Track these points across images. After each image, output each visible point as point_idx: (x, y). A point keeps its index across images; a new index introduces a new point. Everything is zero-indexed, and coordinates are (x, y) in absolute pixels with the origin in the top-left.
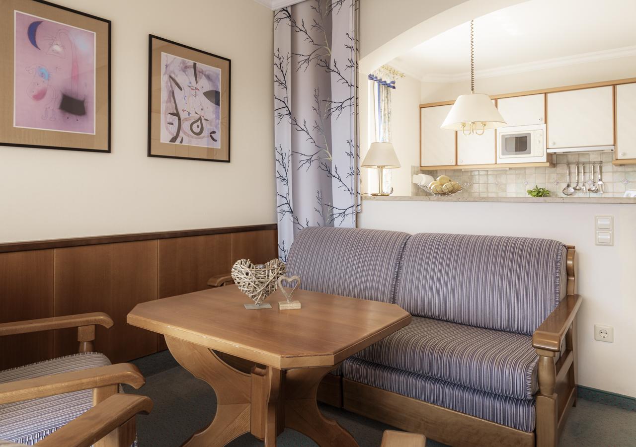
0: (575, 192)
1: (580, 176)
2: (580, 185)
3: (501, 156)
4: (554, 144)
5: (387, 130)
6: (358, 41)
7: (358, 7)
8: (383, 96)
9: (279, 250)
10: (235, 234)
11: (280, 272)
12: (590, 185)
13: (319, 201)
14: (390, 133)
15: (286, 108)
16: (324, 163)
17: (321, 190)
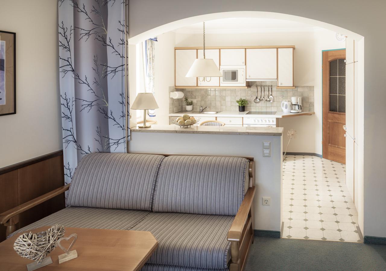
0: (260, 101)
1: (262, 93)
2: (262, 97)
3: (223, 82)
4: (250, 76)
5: (152, 68)
6: (128, 26)
7: (128, 4)
8: (149, 47)
9: (65, 169)
10: (21, 169)
11: (60, 234)
12: (266, 97)
13: (98, 134)
14: (154, 70)
15: (70, 66)
16: (102, 108)
17: (100, 126)
